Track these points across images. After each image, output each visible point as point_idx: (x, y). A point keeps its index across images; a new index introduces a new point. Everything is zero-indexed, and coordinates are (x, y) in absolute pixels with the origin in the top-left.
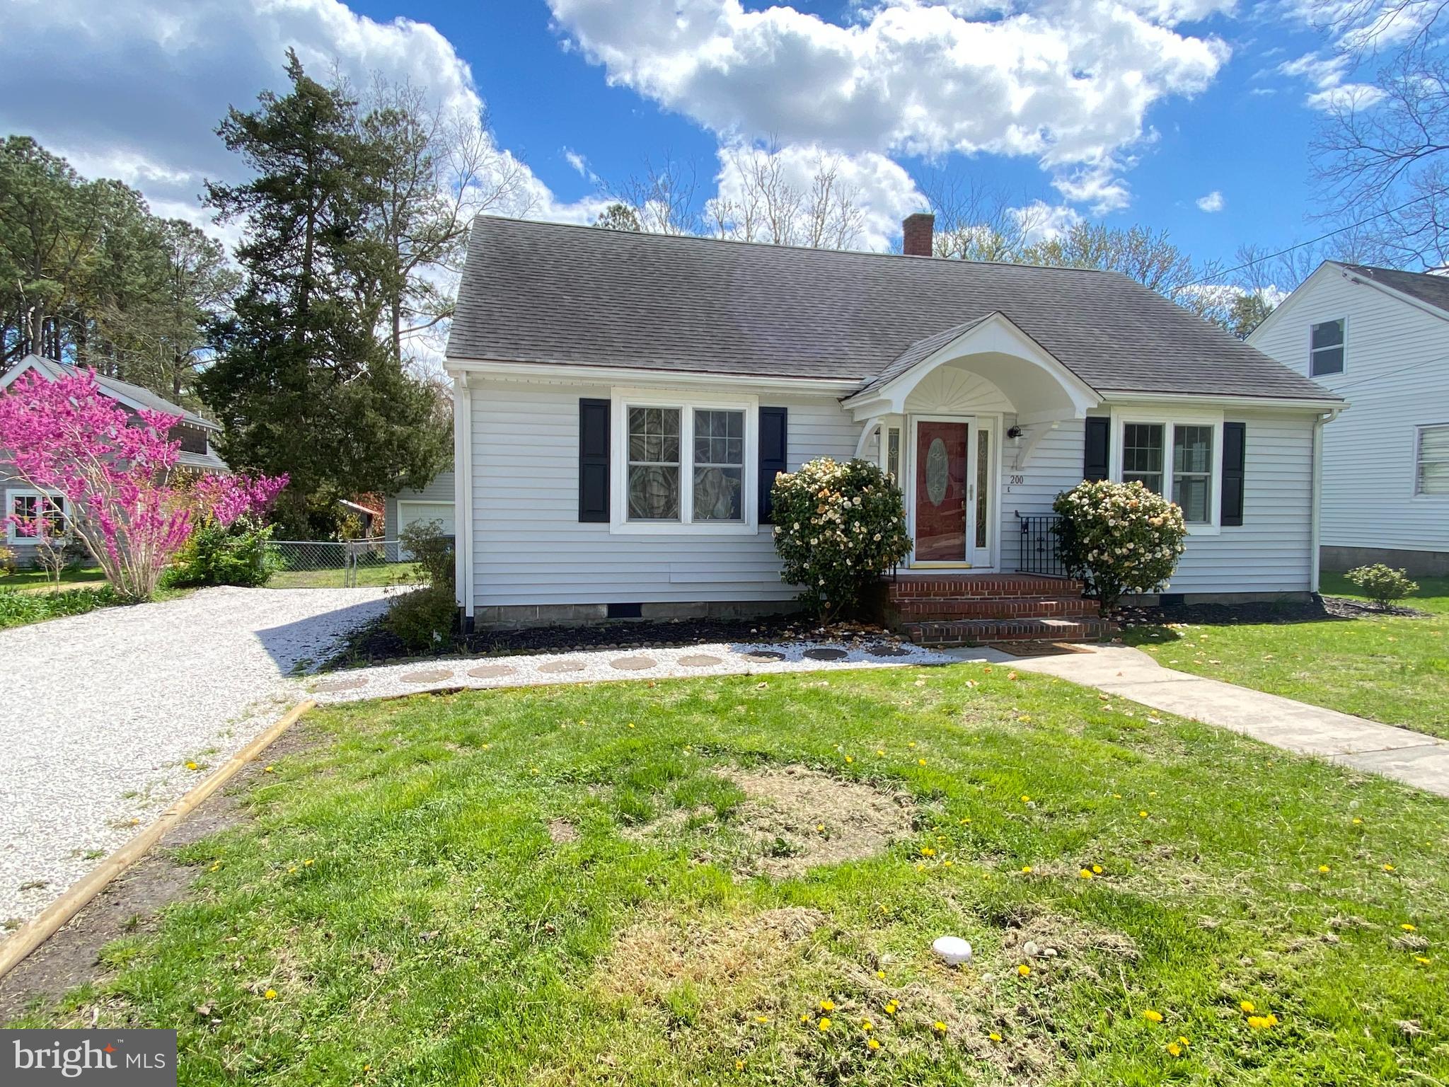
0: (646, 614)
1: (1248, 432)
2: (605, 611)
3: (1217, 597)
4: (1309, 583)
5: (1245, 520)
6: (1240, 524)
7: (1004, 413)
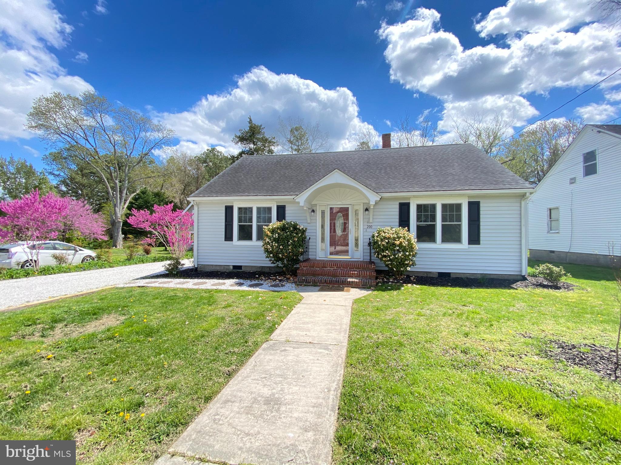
0: (243, 269)
1: (481, 205)
2: (232, 267)
3: (469, 274)
4: (521, 271)
5: (481, 242)
6: (479, 244)
7: (363, 203)
